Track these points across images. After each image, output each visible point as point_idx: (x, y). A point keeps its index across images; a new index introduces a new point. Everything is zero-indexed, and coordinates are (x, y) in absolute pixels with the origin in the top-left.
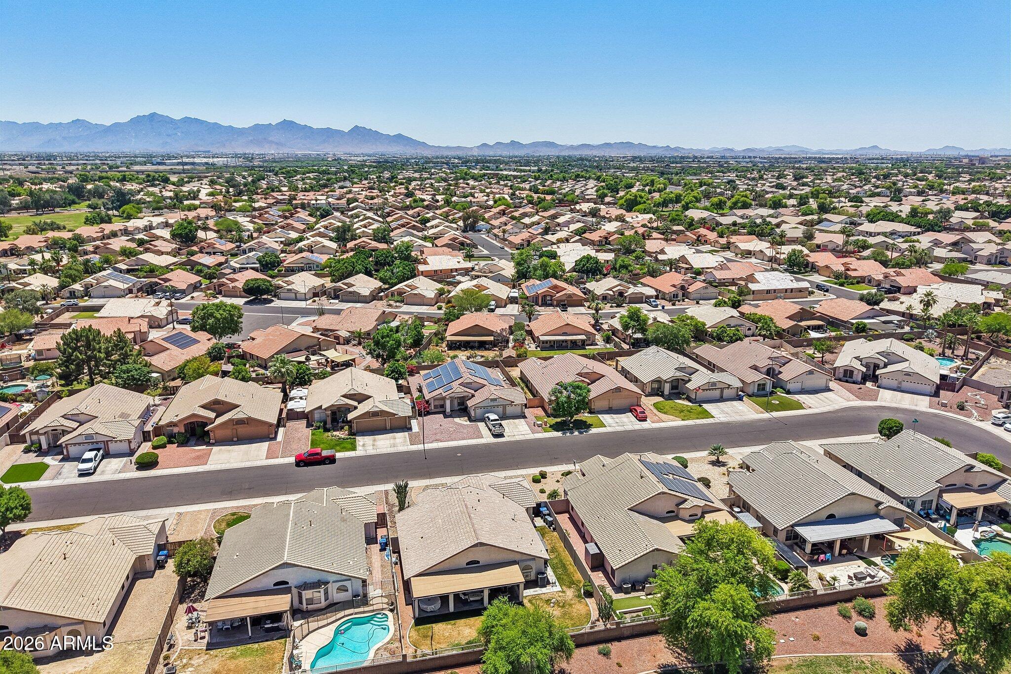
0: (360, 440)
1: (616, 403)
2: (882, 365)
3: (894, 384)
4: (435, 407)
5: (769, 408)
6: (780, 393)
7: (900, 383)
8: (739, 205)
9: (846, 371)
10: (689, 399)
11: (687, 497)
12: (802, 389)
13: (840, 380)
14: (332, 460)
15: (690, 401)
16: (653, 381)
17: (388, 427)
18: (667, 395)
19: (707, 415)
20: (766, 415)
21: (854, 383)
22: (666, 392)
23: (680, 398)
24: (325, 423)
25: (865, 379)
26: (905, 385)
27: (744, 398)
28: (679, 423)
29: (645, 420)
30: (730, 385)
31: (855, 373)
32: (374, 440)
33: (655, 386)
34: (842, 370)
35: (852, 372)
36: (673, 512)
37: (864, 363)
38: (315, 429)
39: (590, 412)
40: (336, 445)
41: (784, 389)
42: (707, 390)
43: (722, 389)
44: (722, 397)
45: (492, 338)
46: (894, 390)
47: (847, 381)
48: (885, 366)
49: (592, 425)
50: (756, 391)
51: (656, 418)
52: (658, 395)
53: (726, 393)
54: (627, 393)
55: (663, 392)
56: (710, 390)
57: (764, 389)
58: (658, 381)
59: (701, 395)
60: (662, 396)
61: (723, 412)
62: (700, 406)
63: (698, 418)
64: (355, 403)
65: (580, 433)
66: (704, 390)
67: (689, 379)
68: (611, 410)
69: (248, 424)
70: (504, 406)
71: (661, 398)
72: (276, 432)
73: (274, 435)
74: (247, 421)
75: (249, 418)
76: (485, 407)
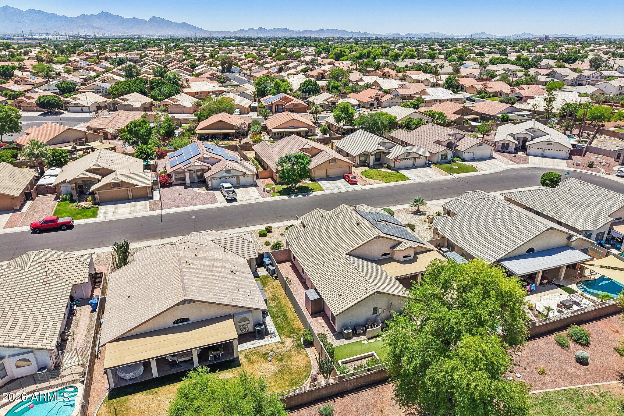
0: (102, 209)
1: (333, 172)
2: (529, 138)
3: (539, 152)
4: (177, 179)
5: (451, 171)
6: (458, 162)
7: (544, 151)
8: (409, 56)
9: (503, 144)
10: (389, 167)
11: (401, 240)
12: (474, 158)
13: (499, 151)
14: (69, 226)
15: (390, 169)
16: (361, 155)
17: (131, 197)
18: (372, 166)
19: (404, 178)
20: (450, 177)
21: (509, 153)
22: (372, 163)
23: (382, 167)
24: (71, 196)
25: (517, 150)
26: (547, 152)
27: (431, 166)
28: (382, 185)
29: (356, 184)
30: (420, 155)
31: (511, 144)
32: (116, 208)
33: (362, 158)
34: (500, 144)
35: (508, 145)
36: (388, 254)
37: (516, 137)
38: (61, 201)
39: (311, 180)
40: (78, 213)
41: (460, 158)
42: (403, 159)
43: (415, 159)
44: (414, 165)
45: (233, 131)
46: (539, 156)
47: (504, 152)
48: (532, 139)
49: (313, 189)
50: (440, 160)
51: (364, 182)
52: (365, 166)
54: (340, 163)
55: (368, 164)
57: (445, 158)
58: (365, 155)
59: (399, 164)
60: (368, 166)
61: (416, 175)
62: (398, 172)
63: (397, 181)
64: (99, 177)
65: (303, 196)
66: (401, 160)
67: (389, 152)
68: (328, 178)
70: (238, 177)
71: (368, 168)
72: (23, 205)
73: (19, 207)
76: (220, 178)
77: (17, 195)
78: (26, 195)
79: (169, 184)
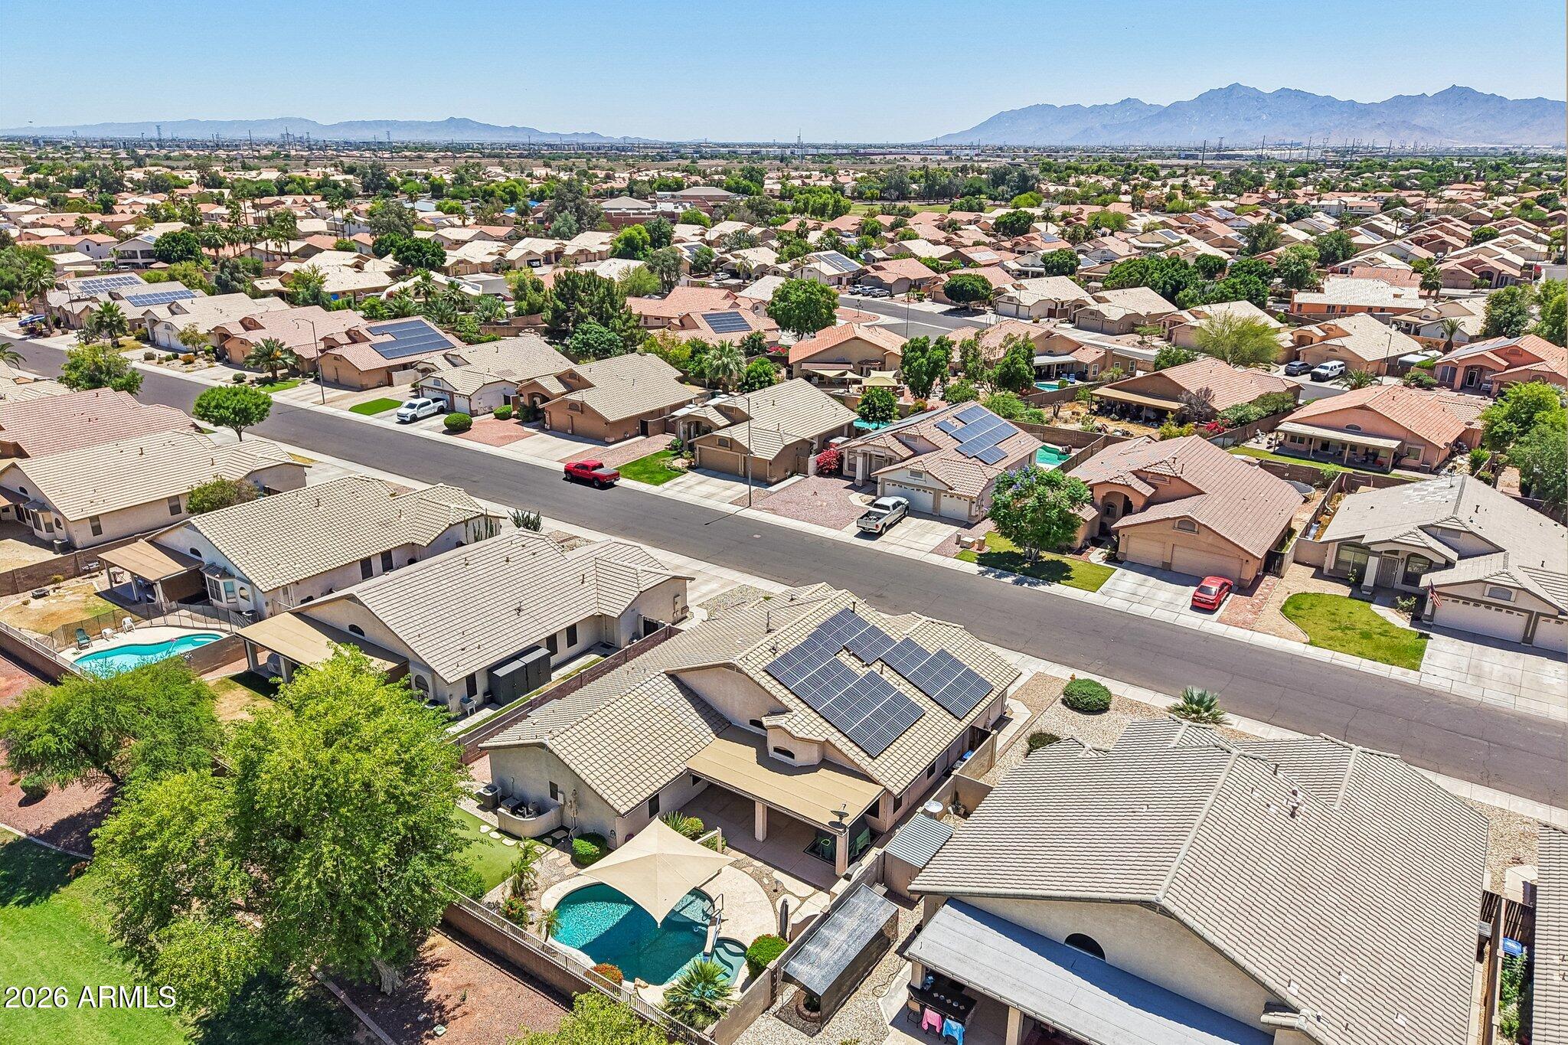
0: (689, 477)
4: (851, 467)
10: (1412, 612)
11: (791, 704)
15: (1410, 617)
16: (1344, 544)
17: (741, 473)
19: (1410, 658)
22: (1369, 580)
23: (1393, 605)
30: (1561, 613)
32: (701, 483)
33: (1347, 555)
38: (669, 449)
39: (1110, 558)
43: (1533, 618)
44: (1529, 639)
45: (1175, 406)
49: (1071, 579)
51: (1247, 618)
52: (1345, 581)
53: (1547, 631)
54: (1211, 539)
56: (1489, 605)
58: (1359, 545)
60: (1355, 586)
62: (1420, 635)
63: (1361, 654)
64: (724, 421)
65: (1016, 582)
66: (1467, 600)
67: (1449, 565)
68: (1165, 572)
69: (582, 412)
70: (937, 493)
71: (1344, 591)
72: (626, 439)
73: (612, 440)
74: (581, 408)
75: (583, 404)
76: (901, 484)
77: (611, 419)
78: (643, 426)
79: (833, 470)
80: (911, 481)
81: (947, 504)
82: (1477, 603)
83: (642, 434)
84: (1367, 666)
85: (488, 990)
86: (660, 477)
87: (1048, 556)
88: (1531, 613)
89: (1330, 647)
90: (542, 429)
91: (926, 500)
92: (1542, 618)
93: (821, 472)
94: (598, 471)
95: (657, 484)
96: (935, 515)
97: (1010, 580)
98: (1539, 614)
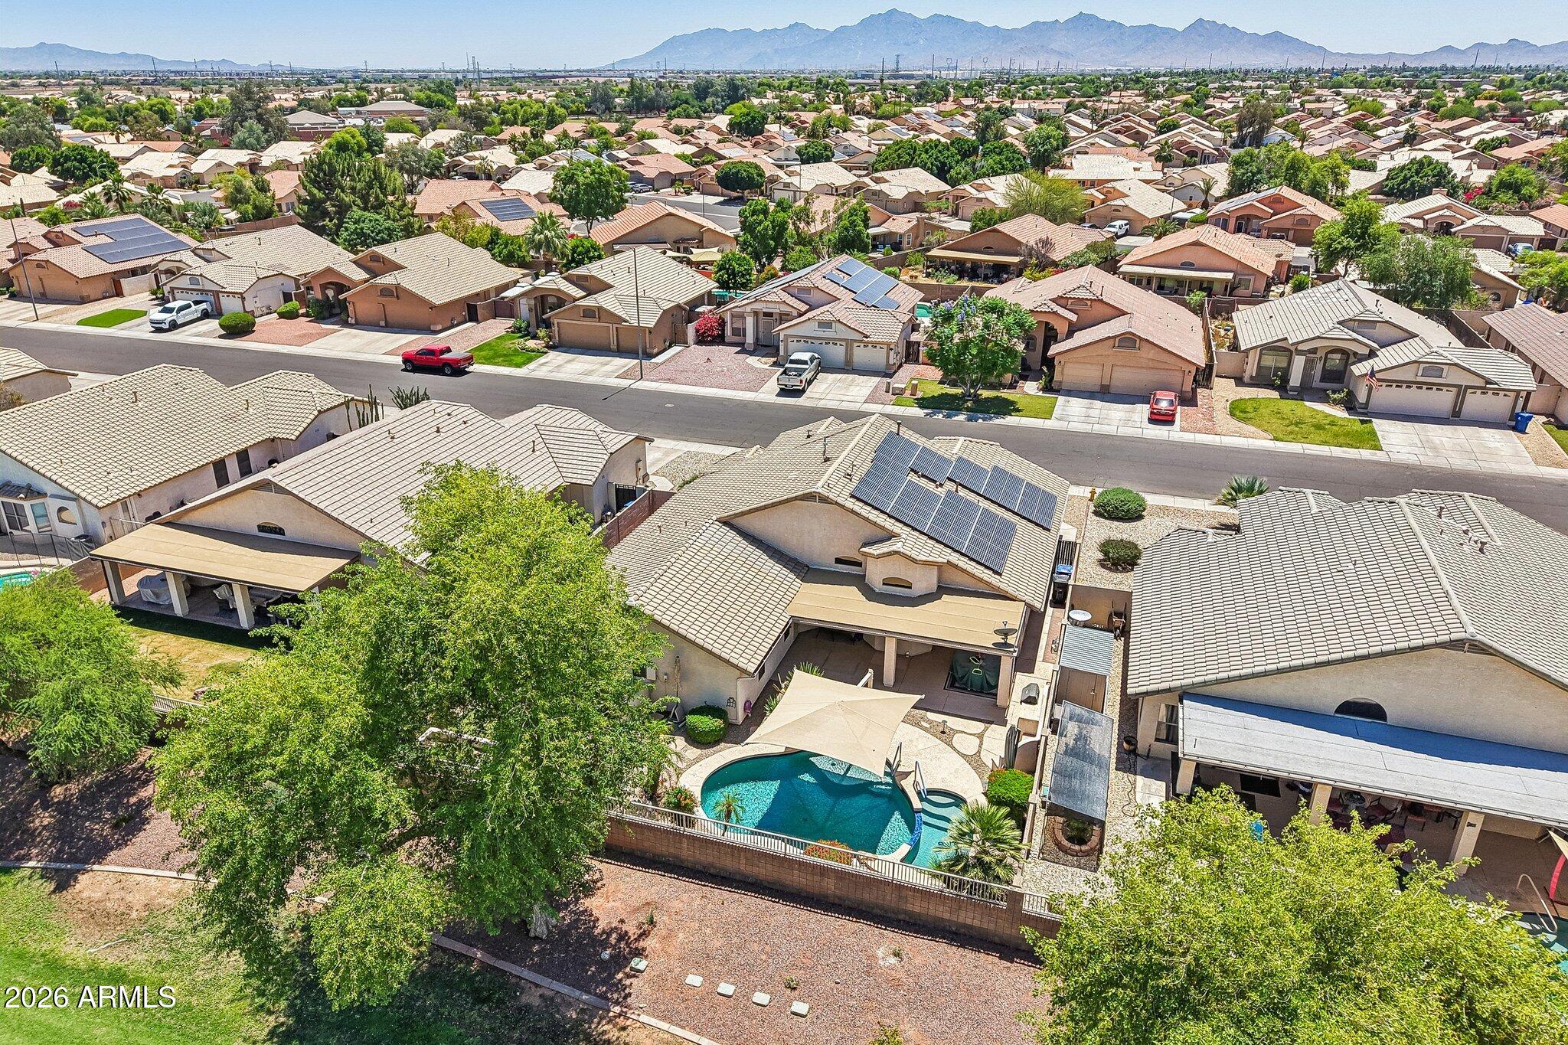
0: (552, 354)
1: (1123, 377)
4: (732, 331)
10: (1347, 403)
14: (459, 371)
15: (1347, 408)
17: (614, 347)
18: (1294, 389)
19: (1367, 441)
22: (1295, 379)
23: (1325, 399)
24: (527, 324)
27: (1532, 429)
29: (1170, 423)
30: (1488, 382)
32: (570, 361)
33: (1269, 360)
36: (859, 564)
38: (512, 332)
39: (1048, 390)
43: (1462, 391)
44: (1453, 413)
45: (1016, 259)
49: (1021, 411)
51: (1202, 424)
52: (1271, 386)
53: (1474, 403)
54: (1152, 353)
55: (1285, 379)
58: (1281, 348)
60: (1282, 388)
61: (1426, 444)
62: (1363, 422)
63: (1325, 443)
64: (580, 293)
65: (970, 419)
66: (1399, 384)
67: (1372, 354)
68: (1105, 393)
69: (398, 297)
70: (849, 344)
71: (1275, 394)
72: (453, 326)
73: (439, 327)
74: (395, 292)
75: (398, 287)
76: (806, 339)
77: (438, 302)
78: (470, 310)
79: (713, 337)
80: (820, 333)
81: (861, 355)
82: (1409, 384)
83: (471, 320)
84: (1338, 452)
85: (677, 905)
86: (519, 359)
87: (985, 394)
88: (1459, 387)
89: (1294, 440)
90: (345, 324)
91: (838, 353)
92: (1469, 391)
93: (701, 340)
94: (446, 356)
95: (518, 366)
96: (848, 368)
97: (961, 418)
98: (1467, 387)
